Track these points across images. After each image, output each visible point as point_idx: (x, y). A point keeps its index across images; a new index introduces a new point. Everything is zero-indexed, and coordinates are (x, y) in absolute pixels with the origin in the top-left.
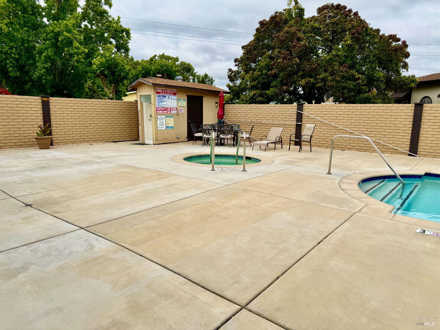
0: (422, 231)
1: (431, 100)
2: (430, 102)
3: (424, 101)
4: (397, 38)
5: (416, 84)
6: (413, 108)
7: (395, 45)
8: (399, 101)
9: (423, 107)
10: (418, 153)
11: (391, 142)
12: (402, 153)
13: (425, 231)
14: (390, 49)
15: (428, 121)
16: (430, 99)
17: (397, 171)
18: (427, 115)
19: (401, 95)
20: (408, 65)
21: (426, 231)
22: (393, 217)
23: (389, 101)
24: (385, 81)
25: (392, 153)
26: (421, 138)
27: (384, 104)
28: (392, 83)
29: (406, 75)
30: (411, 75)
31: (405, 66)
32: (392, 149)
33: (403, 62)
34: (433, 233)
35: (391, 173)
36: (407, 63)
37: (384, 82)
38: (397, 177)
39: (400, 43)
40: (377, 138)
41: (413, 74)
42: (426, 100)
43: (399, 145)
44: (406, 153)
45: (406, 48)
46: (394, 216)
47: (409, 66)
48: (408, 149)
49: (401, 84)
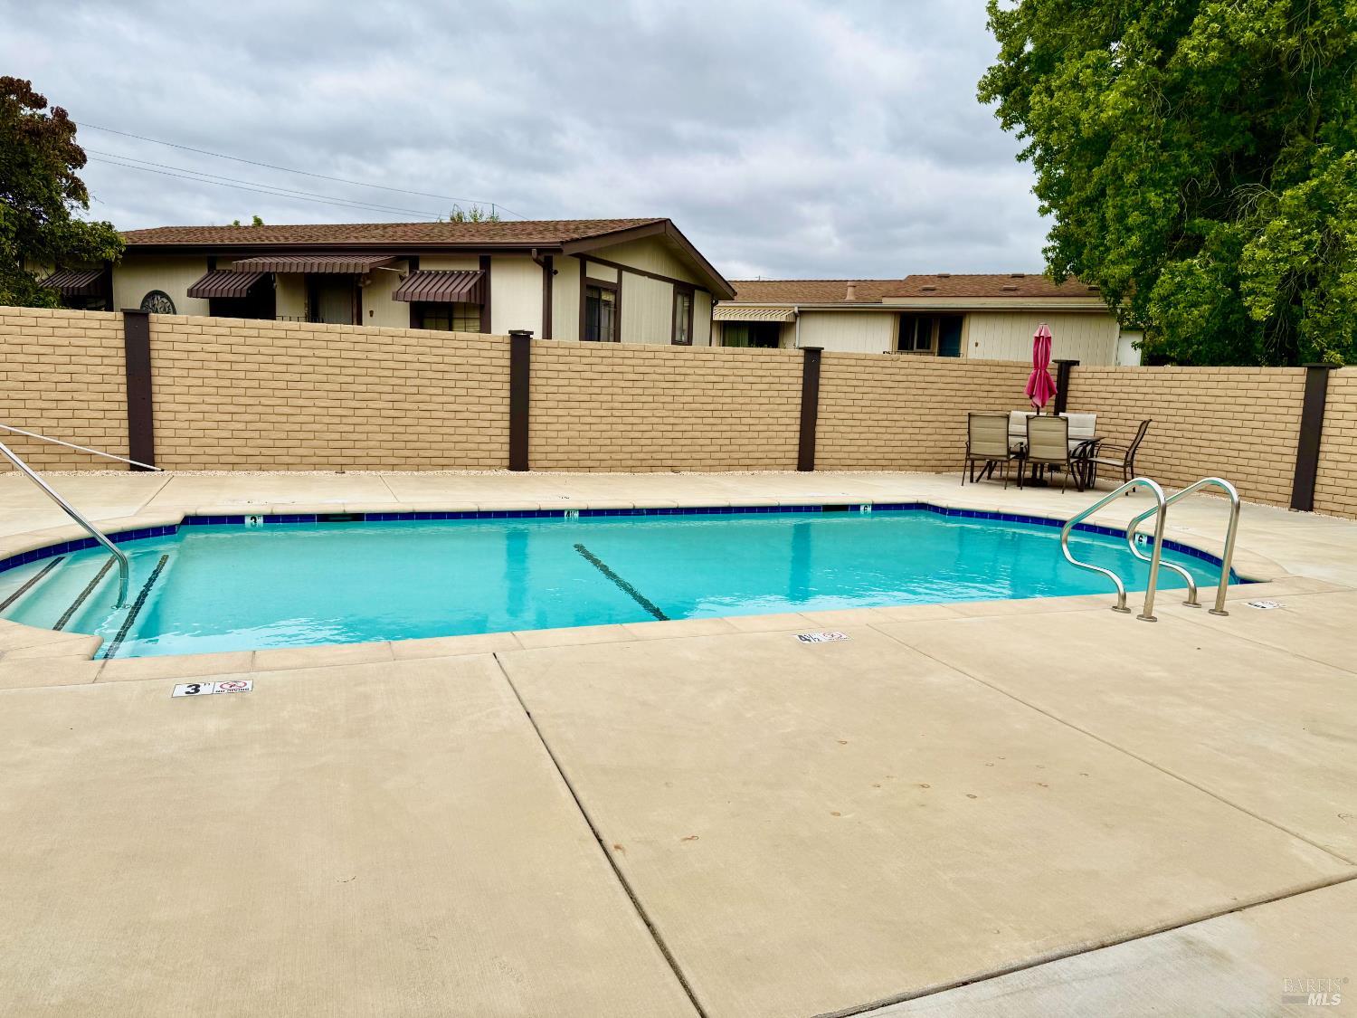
0: (190, 690)
1: (172, 303)
2: (171, 308)
3: (154, 306)
4: (32, 95)
5: (120, 252)
6: (121, 325)
7: (30, 115)
8: (74, 300)
9: (148, 323)
10: (157, 459)
11: (70, 432)
12: (108, 464)
13: (199, 686)
14: (13, 125)
15: (169, 364)
16: (168, 298)
17: (97, 521)
18: (165, 346)
19: (82, 282)
20: (84, 190)
21: (202, 685)
22: (100, 672)
23: (40, 299)
24: (13, 232)
25: (77, 466)
26: (158, 415)
27: (23, 306)
28: (41, 241)
29: (83, 220)
30: (100, 222)
31: (77, 190)
32: (75, 452)
33: (67, 177)
34: (221, 686)
35: (79, 532)
36: (79, 181)
37: (11, 235)
38: (99, 540)
39: (46, 111)
40: (15, 422)
41: (107, 220)
42: (158, 301)
43: (94, 441)
44: (121, 462)
45: (70, 132)
46: (103, 666)
47: (88, 191)
48: (126, 450)
49: (73, 246)
